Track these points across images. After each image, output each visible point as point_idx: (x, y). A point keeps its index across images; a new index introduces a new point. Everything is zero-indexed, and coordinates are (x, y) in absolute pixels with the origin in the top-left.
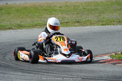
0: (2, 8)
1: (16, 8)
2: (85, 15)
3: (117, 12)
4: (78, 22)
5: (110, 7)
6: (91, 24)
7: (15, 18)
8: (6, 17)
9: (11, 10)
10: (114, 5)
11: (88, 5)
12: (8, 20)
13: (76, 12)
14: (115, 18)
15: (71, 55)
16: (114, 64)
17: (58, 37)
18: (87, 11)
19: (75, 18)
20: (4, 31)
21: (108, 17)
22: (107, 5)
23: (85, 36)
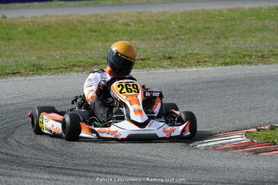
1: (27, 27)
2: (184, 42)
3: (254, 35)
4: (170, 58)
5: (238, 22)
6: (198, 62)
10: (248, 18)
11: (189, 18)
13: (161, 34)
14: (253, 47)
16: (257, 152)
18: (188, 33)
19: (161, 49)
21: (235, 46)
22: (233, 19)
23: (186, 90)
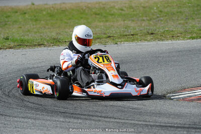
0: (25, 12)
1: (49, 11)
7: (47, 27)
8: (32, 25)
9: (40, 15)
12: (35, 30)
15: (125, 84)
17: (99, 56)
20: (30, 50)
